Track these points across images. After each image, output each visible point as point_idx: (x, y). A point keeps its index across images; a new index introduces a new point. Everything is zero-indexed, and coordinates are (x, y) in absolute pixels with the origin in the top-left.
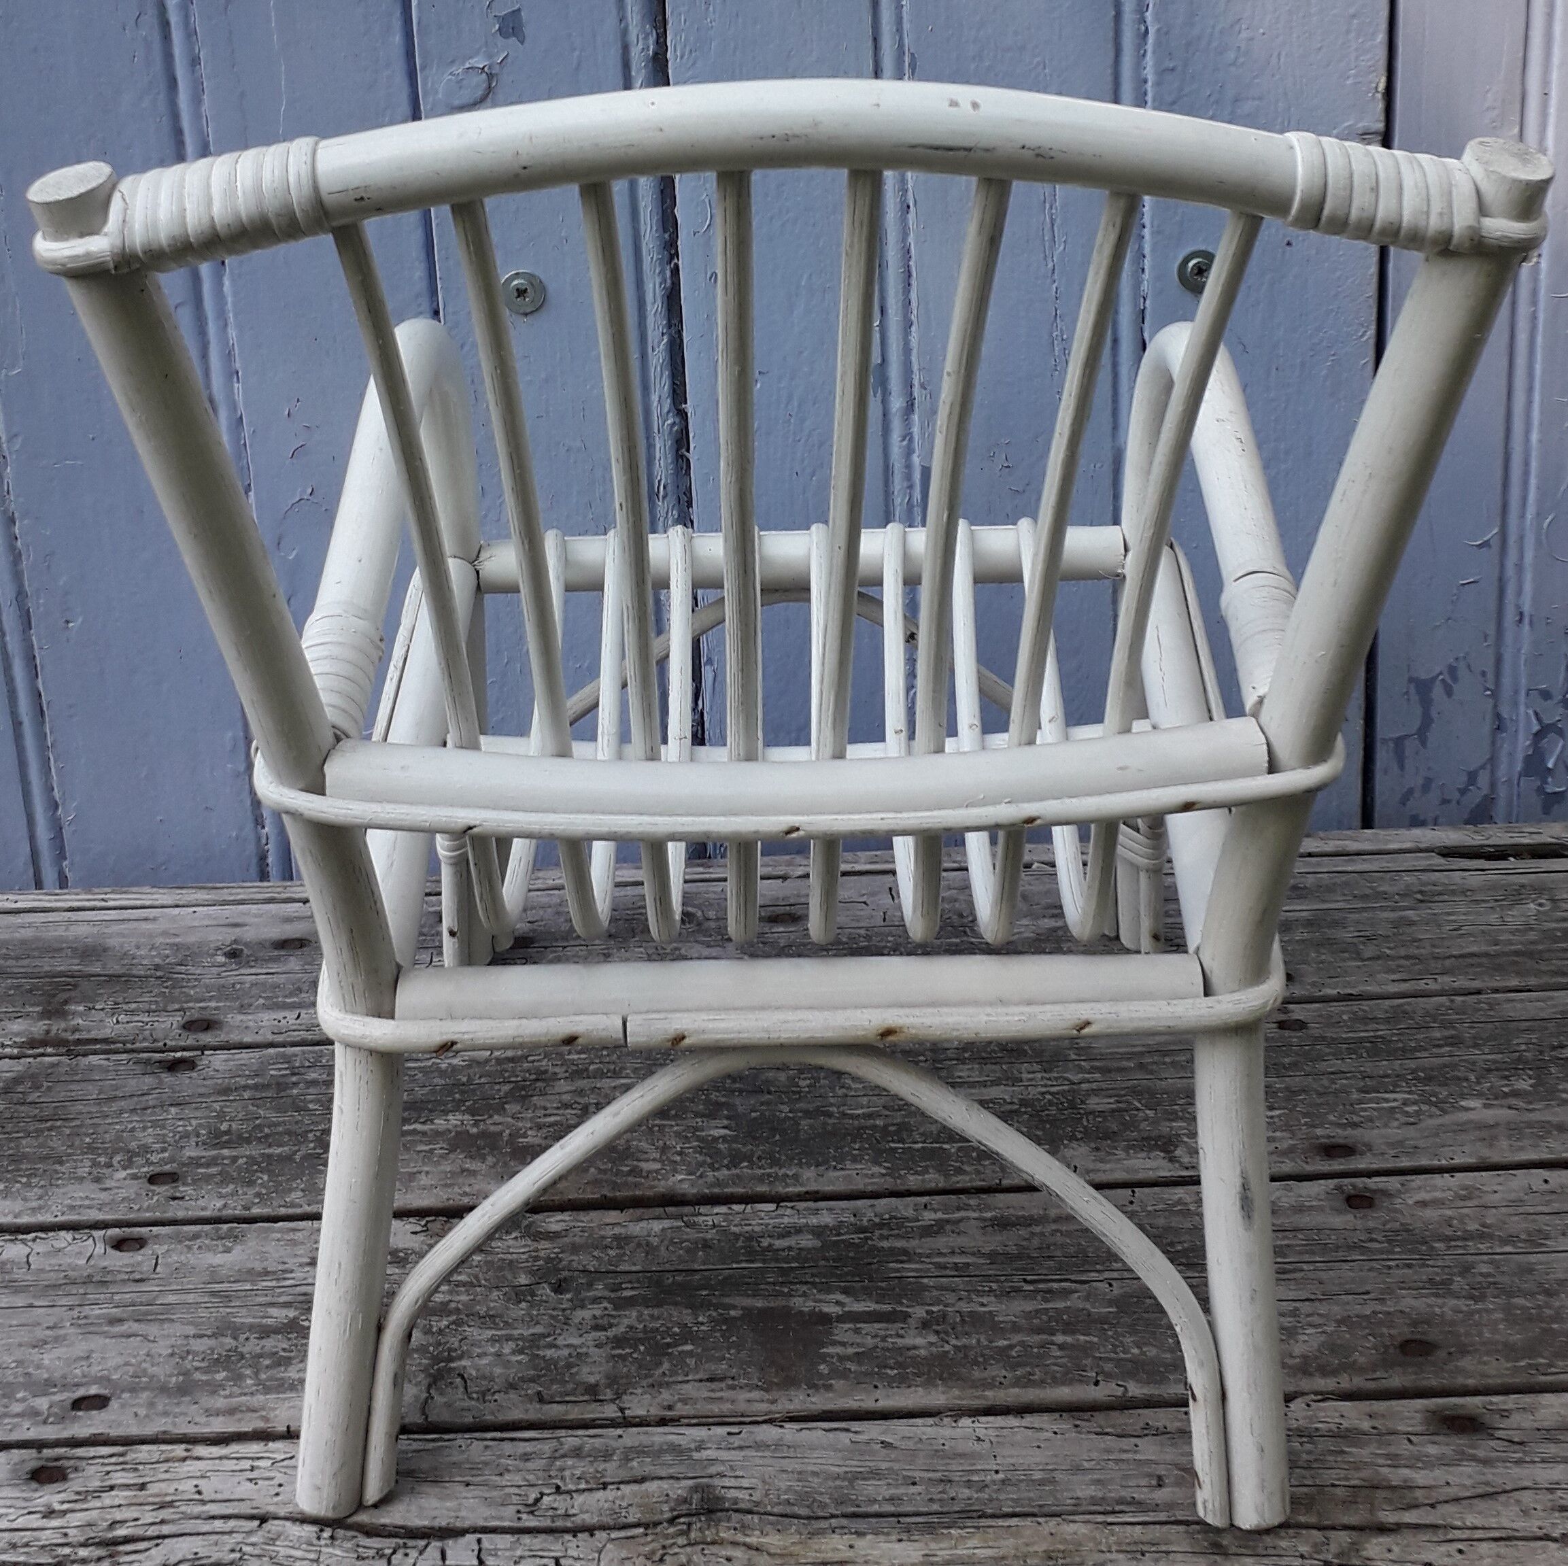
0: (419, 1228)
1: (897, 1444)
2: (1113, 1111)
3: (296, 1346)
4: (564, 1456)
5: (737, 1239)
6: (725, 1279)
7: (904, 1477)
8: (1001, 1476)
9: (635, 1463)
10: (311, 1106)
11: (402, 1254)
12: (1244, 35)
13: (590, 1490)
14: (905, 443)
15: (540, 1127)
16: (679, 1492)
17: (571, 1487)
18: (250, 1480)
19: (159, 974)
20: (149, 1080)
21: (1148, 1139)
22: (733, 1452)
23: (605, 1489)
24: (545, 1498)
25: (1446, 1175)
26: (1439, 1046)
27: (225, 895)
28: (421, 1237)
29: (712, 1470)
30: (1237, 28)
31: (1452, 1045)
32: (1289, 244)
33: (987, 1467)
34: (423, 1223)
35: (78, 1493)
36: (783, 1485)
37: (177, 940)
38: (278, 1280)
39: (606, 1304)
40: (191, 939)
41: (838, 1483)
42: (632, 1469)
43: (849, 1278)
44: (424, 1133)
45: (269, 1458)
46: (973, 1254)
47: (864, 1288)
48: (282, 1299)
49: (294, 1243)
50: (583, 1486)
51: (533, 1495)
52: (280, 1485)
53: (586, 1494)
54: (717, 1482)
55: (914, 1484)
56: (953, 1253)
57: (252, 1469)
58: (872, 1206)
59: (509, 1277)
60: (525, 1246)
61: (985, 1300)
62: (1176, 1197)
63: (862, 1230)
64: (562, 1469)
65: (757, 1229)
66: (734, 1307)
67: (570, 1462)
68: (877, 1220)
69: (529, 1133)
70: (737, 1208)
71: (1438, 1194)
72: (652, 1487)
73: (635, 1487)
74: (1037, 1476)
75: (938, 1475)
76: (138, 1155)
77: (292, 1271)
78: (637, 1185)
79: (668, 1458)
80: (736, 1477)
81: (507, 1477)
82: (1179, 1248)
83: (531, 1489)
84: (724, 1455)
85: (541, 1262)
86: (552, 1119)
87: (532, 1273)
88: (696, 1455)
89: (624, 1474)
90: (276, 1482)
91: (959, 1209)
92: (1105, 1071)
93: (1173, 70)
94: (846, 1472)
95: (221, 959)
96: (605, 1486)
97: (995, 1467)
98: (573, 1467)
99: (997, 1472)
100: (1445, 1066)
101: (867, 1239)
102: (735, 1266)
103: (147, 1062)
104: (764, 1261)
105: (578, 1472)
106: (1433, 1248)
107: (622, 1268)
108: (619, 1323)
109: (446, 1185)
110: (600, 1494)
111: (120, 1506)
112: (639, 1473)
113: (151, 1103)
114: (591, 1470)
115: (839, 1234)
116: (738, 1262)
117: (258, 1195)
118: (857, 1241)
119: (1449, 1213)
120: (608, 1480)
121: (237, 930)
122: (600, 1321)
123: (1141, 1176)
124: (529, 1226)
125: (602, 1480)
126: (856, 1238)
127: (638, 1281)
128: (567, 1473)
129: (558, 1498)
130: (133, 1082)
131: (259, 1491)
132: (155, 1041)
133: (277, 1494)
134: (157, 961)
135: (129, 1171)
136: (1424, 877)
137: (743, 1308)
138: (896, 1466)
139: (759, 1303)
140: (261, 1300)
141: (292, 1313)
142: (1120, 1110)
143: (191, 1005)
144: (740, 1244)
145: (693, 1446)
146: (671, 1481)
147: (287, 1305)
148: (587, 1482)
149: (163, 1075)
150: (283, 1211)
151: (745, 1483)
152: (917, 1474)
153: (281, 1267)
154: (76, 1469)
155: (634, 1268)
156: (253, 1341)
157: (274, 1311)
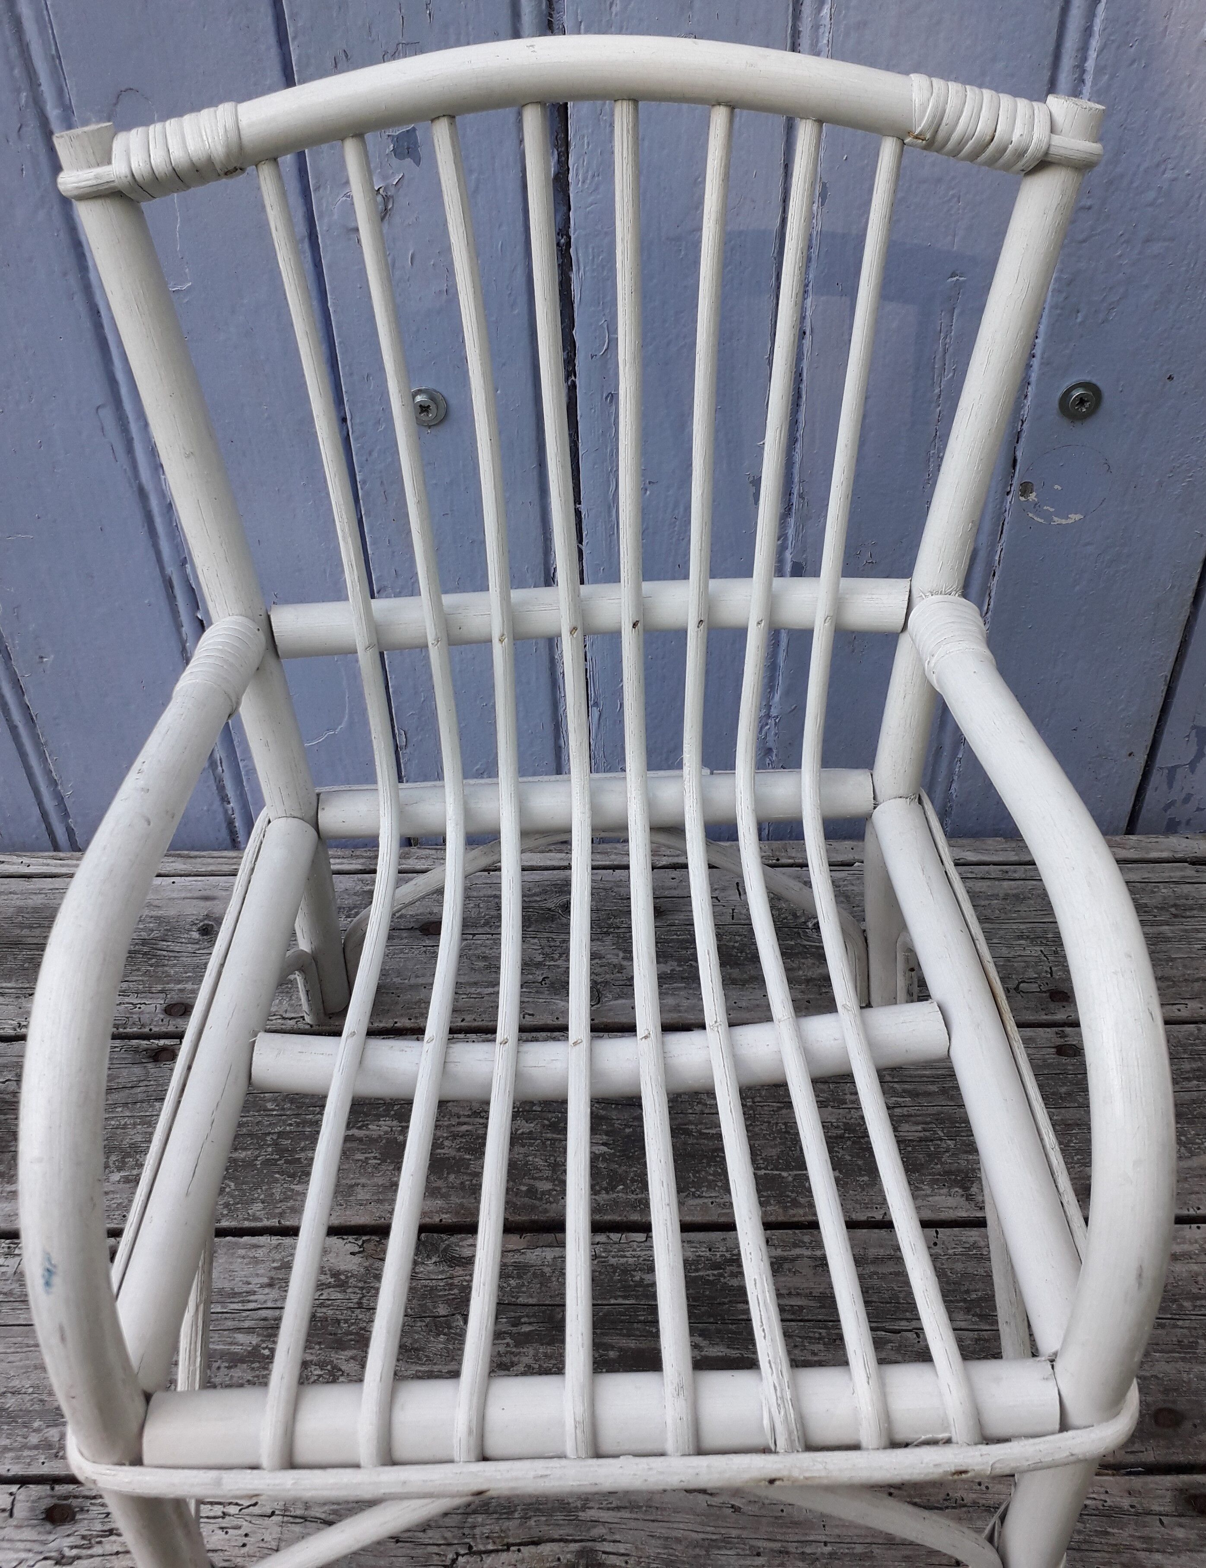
0: (357, 1249)
1: (745, 1508)
2: (921, 1140)
3: (257, 1377)
4: (475, 1512)
5: (614, 1272)
6: (605, 1315)
7: (751, 1547)
8: (829, 1549)
9: (532, 1523)
10: (270, 1106)
11: (343, 1277)
12: (1168, 175)
13: (497, 1551)
14: (780, 542)
15: (455, 1136)
16: (569, 1556)
17: (481, 1548)
18: (222, 1528)
19: (146, 949)
20: (137, 1070)
21: (949, 1173)
22: (611, 1513)
23: (508, 1550)
24: (460, 1558)
25: (1194, 1226)
26: (1188, 1079)
27: (198, 865)
28: (357, 1259)
29: (596, 1532)
30: (1163, 167)
31: (1198, 1078)
32: (1170, 378)
33: (819, 1538)
34: (360, 1242)
35: (84, 1537)
36: (652, 1552)
37: (160, 913)
38: (243, 1302)
39: (508, 1340)
40: (171, 912)
41: (697, 1551)
42: (530, 1528)
43: (705, 1319)
44: (360, 1140)
45: (237, 1504)
46: (806, 1296)
47: (719, 1331)
48: (247, 1324)
49: (256, 1261)
50: (490, 1547)
51: (451, 1556)
52: (246, 1535)
53: (493, 1555)
54: (599, 1546)
55: (758, 1555)
56: (790, 1294)
57: (225, 1515)
58: (724, 1239)
59: (430, 1305)
60: (442, 1272)
61: (816, 1347)
62: (972, 1240)
63: (716, 1266)
64: (474, 1527)
65: (631, 1260)
66: (612, 1348)
67: (480, 1519)
68: (728, 1255)
69: (446, 1143)
70: (615, 1236)
71: (1186, 1247)
72: (546, 1549)
73: (532, 1549)
74: (859, 1549)
75: (777, 1546)
76: (129, 1155)
77: (254, 1293)
78: (533, 1208)
79: (559, 1516)
80: (614, 1541)
81: (430, 1533)
82: (974, 1296)
83: (449, 1548)
84: (605, 1516)
85: (456, 1291)
86: (464, 1128)
87: (448, 1302)
88: (582, 1515)
89: (523, 1536)
90: (242, 1532)
91: (795, 1245)
92: (914, 1094)
93: (1090, 208)
94: (703, 1540)
95: (196, 935)
96: (508, 1547)
97: (824, 1539)
98: (483, 1525)
99: (826, 1544)
100: (1194, 1102)
101: (721, 1275)
102: (612, 1301)
103: (136, 1050)
104: (637, 1298)
105: (486, 1530)
106: (1181, 1307)
107: (521, 1300)
108: (519, 1362)
109: (379, 1201)
110: (504, 1556)
111: (117, 1553)
112: (535, 1533)
113: (140, 1097)
114: (497, 1528)
115: (697, 1270)
116: (616, 1298)
117: (226, 1205)
118: (711, 1278)
119: (1195, 1268)
120: (511, 1540)
121: (208, 903)
122: (504, 1359)
123: (945, 1215)
124: (445, 1250)
125: (506, 1540)
126: (710, 1274)
127: (534, 1316)
128: (477, 1531)
129: (472, 1559)
130: (125, 1072)
131: (229, 1540)
132: (143, 1026)
133: (244, 1545)
134: (144, 935)
135: (122, 1174)
136: (1179, 889)
137: (621, 1349)
138: (744, 1534)
139: (632, 1344)
140: (230, 1324)
141: (254, 1340)
142: (927, 1140)
143: (171, 986)
144: (616, 1278)
145: (579, 1504)
146: (562, 1544)
147: (250, 1330)
148: (494, 1543)
149: (150, 1065)
150: (247, 1224)
151: (621, 1548)
152: (760, 1544)
153: (246, 1288)
154: (82, 1510)
155: (531, 1301)
156: (223, 1371)
157: (240, 1337)
